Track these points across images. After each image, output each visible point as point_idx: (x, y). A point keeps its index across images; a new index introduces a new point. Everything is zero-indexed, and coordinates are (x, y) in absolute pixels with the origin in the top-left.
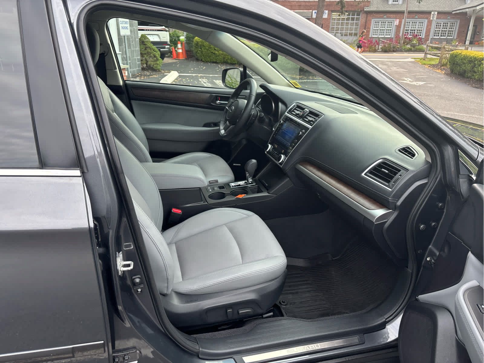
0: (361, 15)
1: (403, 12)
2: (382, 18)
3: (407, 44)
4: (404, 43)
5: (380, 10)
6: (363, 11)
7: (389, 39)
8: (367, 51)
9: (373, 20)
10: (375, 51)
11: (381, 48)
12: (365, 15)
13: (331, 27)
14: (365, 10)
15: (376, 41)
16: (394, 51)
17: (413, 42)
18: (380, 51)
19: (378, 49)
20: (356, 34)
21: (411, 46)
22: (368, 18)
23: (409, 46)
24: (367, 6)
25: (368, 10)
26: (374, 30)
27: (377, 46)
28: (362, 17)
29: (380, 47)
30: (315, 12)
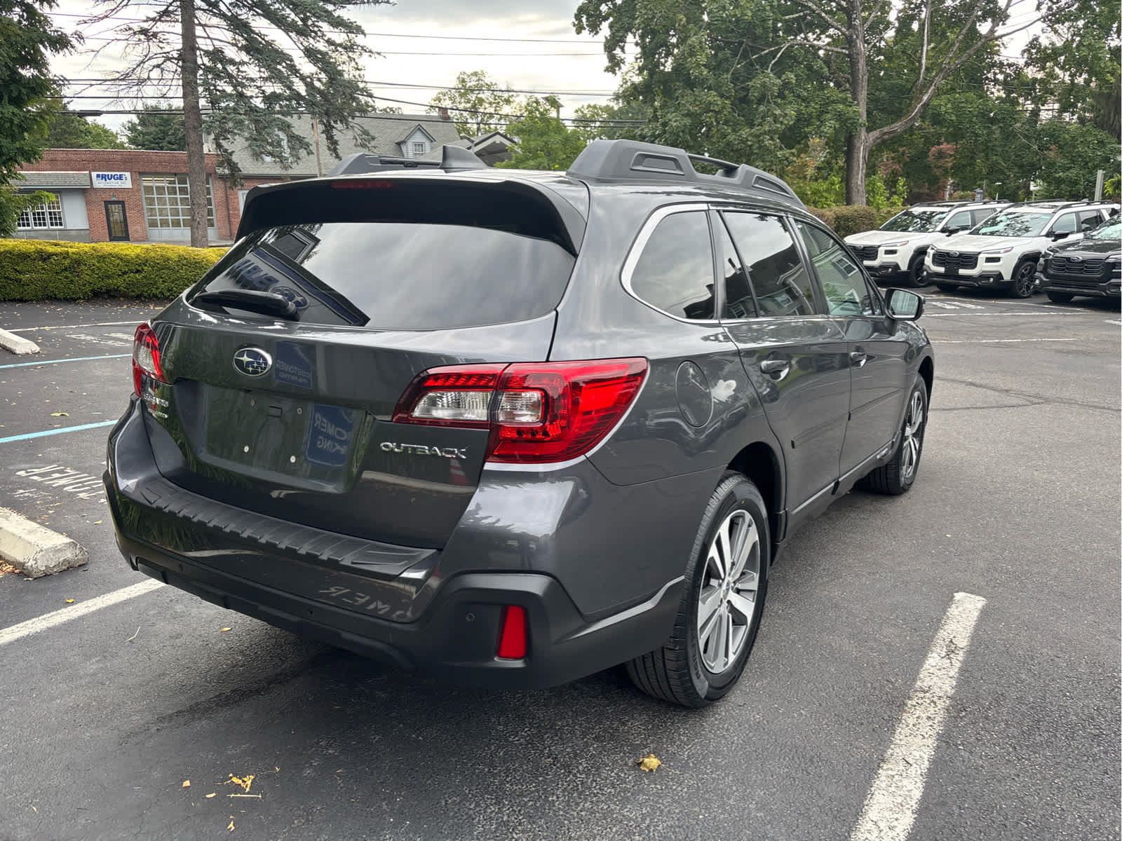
5: (252, 172)
6: (213, 175)
12: (221, 183)
13: (145, 207)
14: (218, 171)
25: (223, 172)
28: (216, 188)
30: (98, 176)
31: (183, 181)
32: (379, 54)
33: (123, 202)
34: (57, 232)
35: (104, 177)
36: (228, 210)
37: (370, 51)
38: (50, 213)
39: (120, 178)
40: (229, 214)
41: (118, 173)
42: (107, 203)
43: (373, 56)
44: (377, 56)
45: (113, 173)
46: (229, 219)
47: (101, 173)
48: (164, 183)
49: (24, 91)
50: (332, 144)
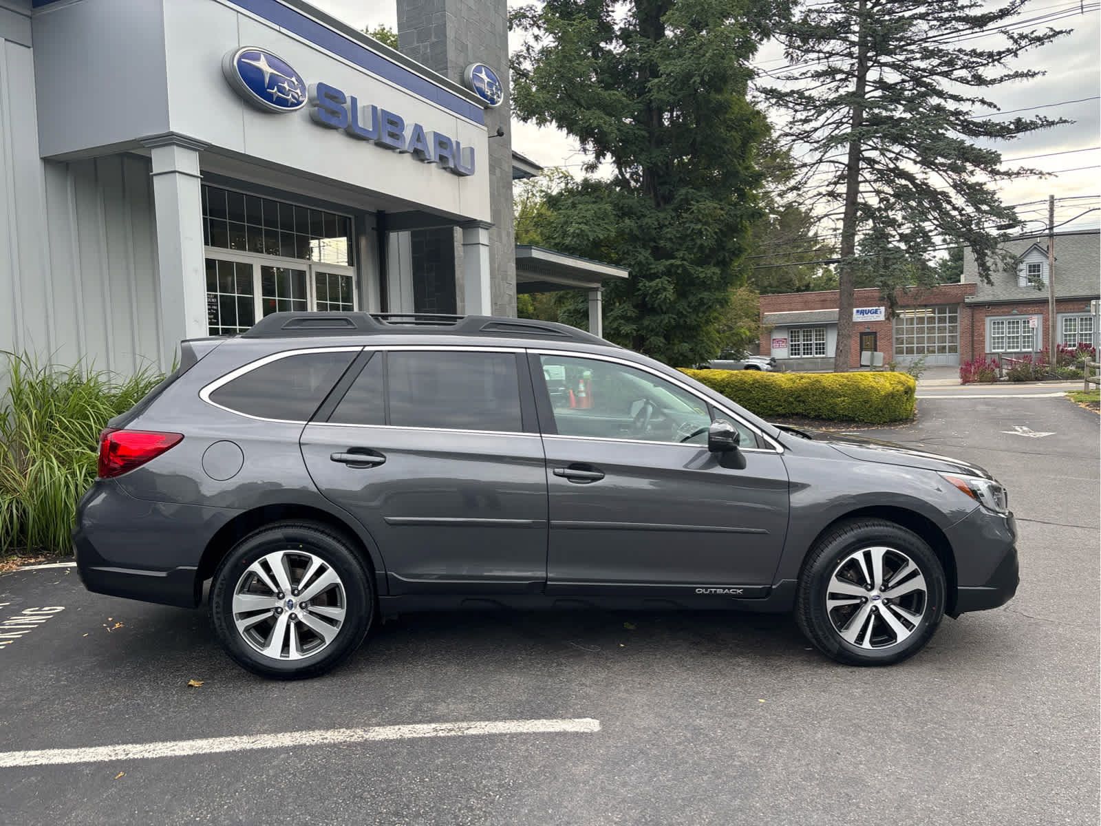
0: (958, 311)
1: (1044, 302)
2: (1009, 314)
3: (1067, 364)
4: (1058, 362)
5: (1001, 299)
6: (961, 304)
7: (1022, 356)
8: (974, 381)
9: (988, 320)
10: (994, 380)
11: (1008, 374)
12: (968, 311)
13: (895, 336)
14: (967, 300)
15: (994, 362)
16: (1037, 379)
17: (1080, 360)
18: (1004, 381)
19: (1001, 376)
20: (953, 350)
21: (1077, 367)
22: (977, 316)
23: (1072, 368)
24: (971, 294)
25: (973, 300)
26: (994, 338)
27: (997, 370)
28: (963, 316)
29: (1004, 371)
30: (858, 311)
31: (942, 311)
32: (1049, 174)
33: (876, 333)
34: (819, 360)
35: (862, 312)
36: (973, 336)
37: (1041, 173)
38: (804, 345)
39: (876, 312)
40: (973, 341)
41: (874, 308)
42: (862, 334)
43: (1043, 177)
44: (1047, 176)
45: (870, 309)
46: (973, 346)
47: (860, 309)
48: (926, 313)
49: (727, 255)
50: (984, 270)
